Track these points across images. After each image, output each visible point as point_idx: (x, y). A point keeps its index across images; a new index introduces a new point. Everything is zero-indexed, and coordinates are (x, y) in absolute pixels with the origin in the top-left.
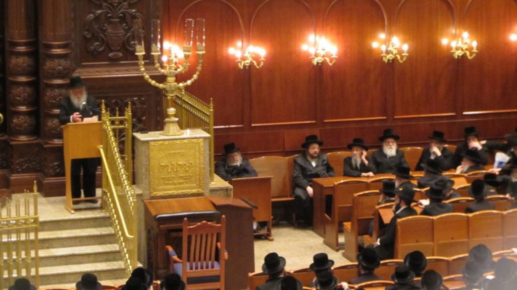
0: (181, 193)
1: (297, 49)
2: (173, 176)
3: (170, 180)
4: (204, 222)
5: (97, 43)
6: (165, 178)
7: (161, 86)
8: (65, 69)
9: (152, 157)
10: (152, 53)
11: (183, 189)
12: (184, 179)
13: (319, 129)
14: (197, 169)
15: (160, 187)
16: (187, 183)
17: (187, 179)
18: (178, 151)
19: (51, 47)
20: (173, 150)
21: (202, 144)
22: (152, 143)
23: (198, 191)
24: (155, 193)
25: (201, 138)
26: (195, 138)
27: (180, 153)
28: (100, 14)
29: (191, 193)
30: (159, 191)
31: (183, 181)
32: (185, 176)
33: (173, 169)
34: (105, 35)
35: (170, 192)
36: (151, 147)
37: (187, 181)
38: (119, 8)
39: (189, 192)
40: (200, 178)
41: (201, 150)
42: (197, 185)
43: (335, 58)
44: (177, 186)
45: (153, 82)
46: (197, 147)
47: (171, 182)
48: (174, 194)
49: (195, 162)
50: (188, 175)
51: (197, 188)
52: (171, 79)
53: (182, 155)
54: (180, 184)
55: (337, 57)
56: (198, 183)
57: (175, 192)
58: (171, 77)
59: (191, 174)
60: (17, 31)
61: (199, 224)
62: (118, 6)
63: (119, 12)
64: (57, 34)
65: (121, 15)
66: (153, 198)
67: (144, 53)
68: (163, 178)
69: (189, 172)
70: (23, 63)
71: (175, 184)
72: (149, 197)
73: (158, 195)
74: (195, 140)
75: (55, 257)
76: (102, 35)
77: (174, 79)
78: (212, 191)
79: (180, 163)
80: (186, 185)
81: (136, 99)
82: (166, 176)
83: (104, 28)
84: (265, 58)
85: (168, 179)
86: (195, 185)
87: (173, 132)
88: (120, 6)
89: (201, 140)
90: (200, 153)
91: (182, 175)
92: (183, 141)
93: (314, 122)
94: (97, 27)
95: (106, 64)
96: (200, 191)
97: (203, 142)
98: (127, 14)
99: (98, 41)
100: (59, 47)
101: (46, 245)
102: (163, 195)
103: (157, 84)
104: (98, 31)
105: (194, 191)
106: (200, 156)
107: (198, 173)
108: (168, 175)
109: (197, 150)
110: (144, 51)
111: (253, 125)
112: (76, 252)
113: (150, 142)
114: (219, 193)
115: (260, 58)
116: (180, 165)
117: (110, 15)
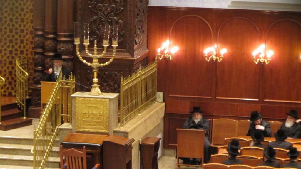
0: (94, 131)
1: (248, 52)
2: (90, 120)
3: (88, 122)
4: (73, 149)
5: (95, 36)
6: (85, 120)
7: (89, 64)
8: (66, 50)
9: (77, 107)
10: (84, 44)
11: (95, 129)
12: (97, 123)
13: (260, 105)
14: (105, 117)
15: (82, 126)
16: (98, 125)
17: (99, 123)
18: (93, 105)
19: (61, 36)
20: (90, 104)
21: (108, 102)
22: (77, 98)
23: (105, 131)
24: (78, 129)
25: (107, 98)
26: (104, 98)
27: (94, 106)
28: (97, 19)
29: (101, 132)
30: (81, 128)
31: (96, 124)
32: (97, 121)
33: (89, 116)
34: (99, 32)
35: (87, 130)
36: (77, 101)
37: (99, 124)
38: (108, 16)
39: (99, 131)
40: (106, 123)
41: (107, 106)
42: (104, 127)
43: (269, 60)
44: (92, 127)
45: (85, 61)
46: (105, 104)
47: (88, 124)
48: (90, 131)
49: (103, 113)
50: (99, 120)
51: (104, 129)
52: (95, 61)
53: (96, 108)
54: (94, 125)
55: (270, 59)
56: (105, 126)
57: (91, 130)
58: (95, 59)
59: (101, 120)
60: (47, 25)
61: (70, 150)
62: (108, 14)
63: (109, 18)
64: (62, 28)
65: (110, 20)
66: (77, 132)
67: (79, 43)
68: (83, 121)
69: (100, 119)
70: (50, 44)
71: (91, 125)
72: (75, 132)
73: (80, 131)
74: (103, 100)
75: (13, 160)
76: (97, 32)
77: (97, 60)
78: (115, 132)
79: (94, 112)
80: (97, 127)
81: (116, 72)
82: (86, 120)
83: (99, 27)
84: (224, 55)
85: (86, 121)
86: (103, 127)
87: (94, 93)
88: (109, 15)
89: (107, 100)
90: (106, 108)
91: (95, 120)
92: (97, 99)
93: (257, 100)
94: (95, 26)
95: (100, 49)
96: (107, 131)
97: (108, 101)
98: (113, 20)
99: (95, 35)
100: (65, 36)
101: (15, 152)
102: (83, 131)
103: (87, 63)
104: (96, 29)
105: (102, 131)
106: (106, 110)
107: (105, 120)
108: (87, 119)
109: (105, 105)
110: (89, 43)
111: (217, 98)
112: (24, 159)
113: (76, 98)
114: (120, 134)
115: (221, 56)
116: (94, 114)
117: (103, 20)
